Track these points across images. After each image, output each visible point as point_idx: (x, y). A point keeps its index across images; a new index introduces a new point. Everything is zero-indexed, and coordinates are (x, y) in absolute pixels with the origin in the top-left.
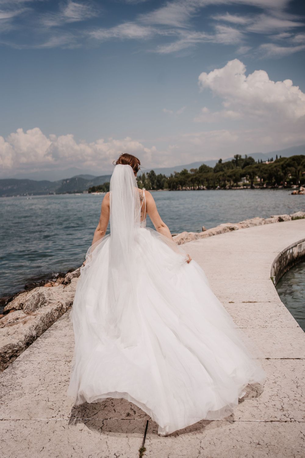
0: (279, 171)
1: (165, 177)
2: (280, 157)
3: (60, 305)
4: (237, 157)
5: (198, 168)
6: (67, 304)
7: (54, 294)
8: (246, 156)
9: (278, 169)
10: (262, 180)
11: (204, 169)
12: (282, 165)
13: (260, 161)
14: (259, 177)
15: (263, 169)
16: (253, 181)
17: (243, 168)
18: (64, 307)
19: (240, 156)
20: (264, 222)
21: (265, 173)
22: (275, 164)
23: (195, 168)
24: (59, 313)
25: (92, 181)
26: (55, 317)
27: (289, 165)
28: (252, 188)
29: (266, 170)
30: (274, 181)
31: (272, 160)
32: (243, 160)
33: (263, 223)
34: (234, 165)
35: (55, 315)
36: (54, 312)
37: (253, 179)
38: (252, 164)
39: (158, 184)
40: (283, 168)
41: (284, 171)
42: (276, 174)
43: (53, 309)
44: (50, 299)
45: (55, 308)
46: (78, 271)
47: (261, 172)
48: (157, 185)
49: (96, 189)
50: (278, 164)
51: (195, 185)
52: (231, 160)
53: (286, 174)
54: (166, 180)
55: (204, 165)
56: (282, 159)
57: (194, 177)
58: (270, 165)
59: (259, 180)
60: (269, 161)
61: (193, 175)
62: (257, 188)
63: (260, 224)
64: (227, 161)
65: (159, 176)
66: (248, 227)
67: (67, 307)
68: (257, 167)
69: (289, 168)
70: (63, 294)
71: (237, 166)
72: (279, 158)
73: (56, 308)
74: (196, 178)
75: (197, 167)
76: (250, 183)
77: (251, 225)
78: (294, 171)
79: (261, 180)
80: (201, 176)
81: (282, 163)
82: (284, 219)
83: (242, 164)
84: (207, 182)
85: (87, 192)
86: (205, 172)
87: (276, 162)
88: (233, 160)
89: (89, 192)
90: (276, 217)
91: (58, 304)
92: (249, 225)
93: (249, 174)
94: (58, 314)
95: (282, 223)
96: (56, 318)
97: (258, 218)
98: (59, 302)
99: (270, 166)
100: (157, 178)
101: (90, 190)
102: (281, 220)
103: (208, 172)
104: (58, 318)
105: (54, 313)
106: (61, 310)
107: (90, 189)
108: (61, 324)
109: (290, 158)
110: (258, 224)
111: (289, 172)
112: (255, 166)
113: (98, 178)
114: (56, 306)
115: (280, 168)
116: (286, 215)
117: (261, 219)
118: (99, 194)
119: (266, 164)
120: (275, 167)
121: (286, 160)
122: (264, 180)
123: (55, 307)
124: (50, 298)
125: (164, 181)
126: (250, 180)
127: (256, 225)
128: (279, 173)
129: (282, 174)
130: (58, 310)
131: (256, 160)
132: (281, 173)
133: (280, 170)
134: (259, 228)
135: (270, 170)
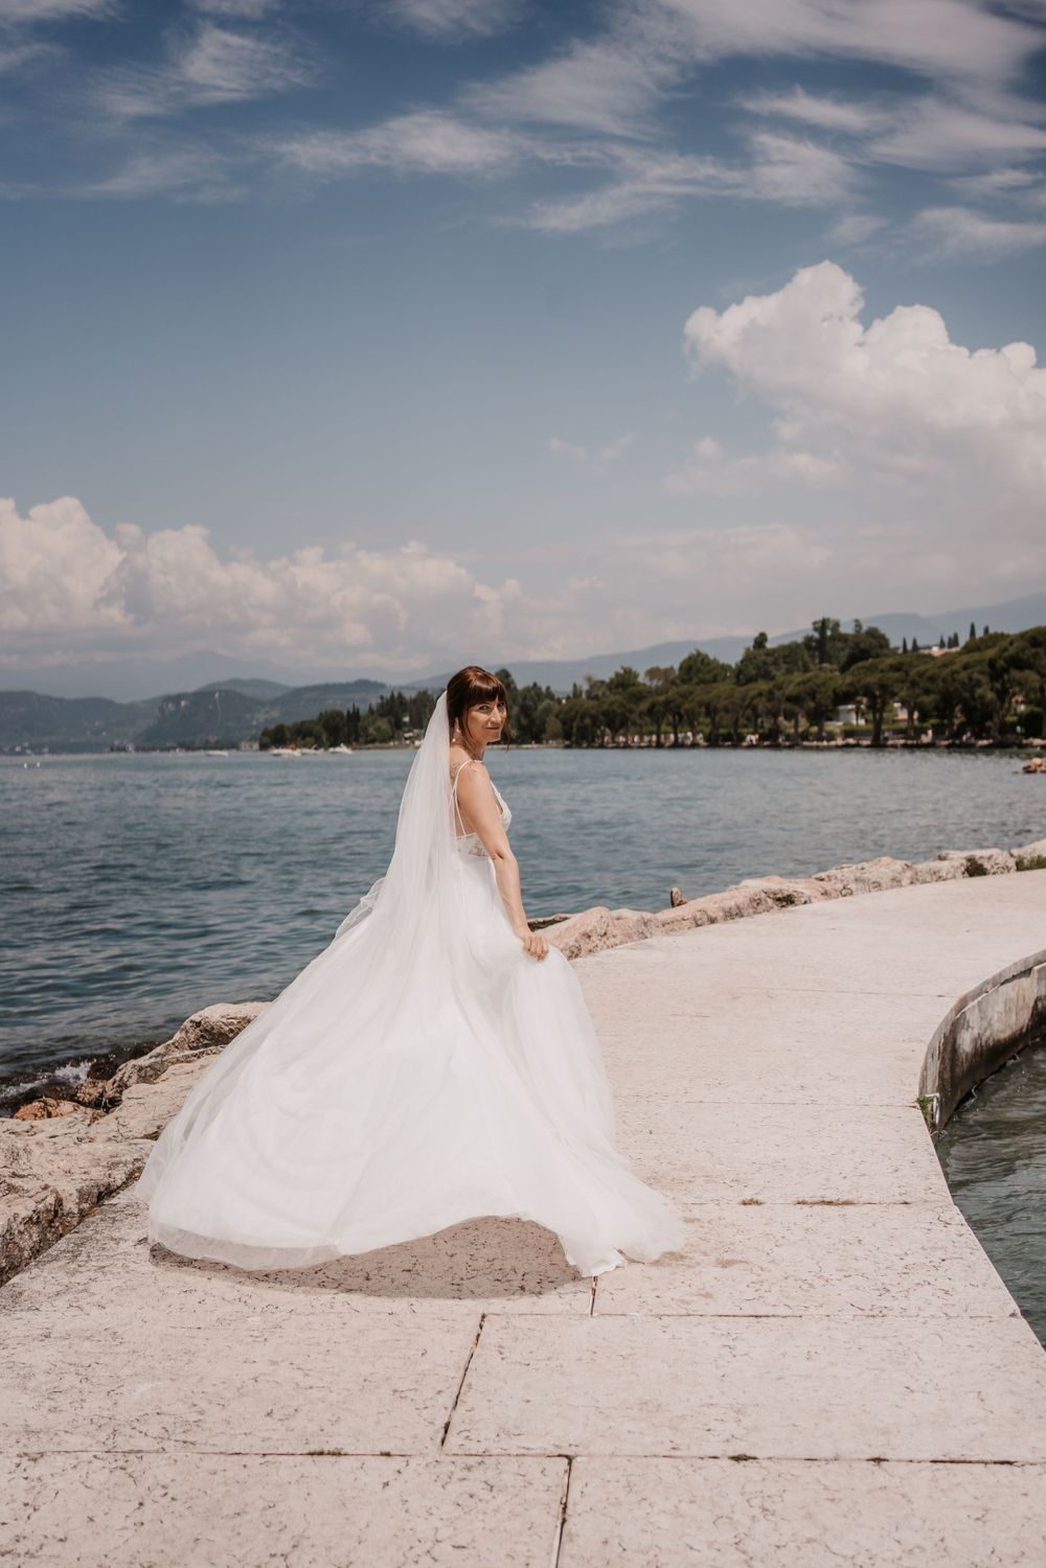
0: (979, 684)
1: (549, 695)
2: (986, 630)
3: (51, 1200)
4: (822, 626)
5: (676, 667)
6: (83, 1195)
7: (37, 1151)
8: (858, 624)
9: (975, 676)
10: (916, 715)
11: (698, 671)
12: (992, 663)
13: (910, 646)
14: (904, 704)
15: (921, 675)
16: (881, 718)
17: (844, 669)
18: (71, 1205)
19: (837, 625)
20: (909, 874)
21: (927, 692)
22: (965, 659)
23: (663, 665)
24: (43, 1232)
25: (273, 703)
26: (21, 1250)
27: (1017, 663)
28: (878, 744)
29: (932, 679)
30: (959, 719)
31: (954, 642)
32: (844, 638)
33: (905, 882)
34: (813, 657)
35: (22, 1244)
36: (22, 1228)
37: (882, 710)
38: (878, 656)
39: (524, 721)
40: (995, 672)
41: (998, 685)
42: (967, 695)
43: (16, 1216)
44: (14, 1175)
45: (24, 1213)
46: (159, 1055)
47: (914, 684)
48: (521, 727)
49: (288, 735)
50: (976, 656)
51: (664, 727)
52: (800, 639)
53: (1003, 695)
54: (556, 708)
55: (699, 654)
56: (992, 639)
57: (662, 698)
58: (947, 661)
59: (903, 715)
60: (942, 645)
61: (658, 691)
62: (895, 746)
63: (896, 882)
64: (786, 642)
65: (527, 690)
66: (846, 892)
67: (85, 1206)
68: (897, 668)
69: (1015, 674)
70: (74, 1150)
71: (822, 661)
72: (979, 634)
73: (30, 1213)
74: (667, 703)
75: (674, 662)
76: (871, 727)
77: (860, 885)
78: (1037, 685)
79: (911, 715)
80: (685, 697)
81: (991, 653)
82: (987, 865)
83: (844, 655)
84: (708, 720)
85: (256, 746)
86: (702, 681)
87: (968, 649)
88: (809, 639)
89: (264, 747)
90: (958, 858)
91: (43, 1194)
92: (853, 886)
93: (868, 691)
94: (35, 1238)
95: (978, 880)
96: (26, 1254)
97: (885, 860)
98: (46, 1188)
99: (945, 665)
100: (520, 701)
101: (266, 740)
102: (975, 869)
103: (715, 680)
104: (36, 1252)
105: (20, 1233)
106: (52, 1221)
107: (265, 733)
108: (37, 1286)
109: (1022, 636)
110: (885, 882)
111: (1017, 689)
112: (890, 661)
113: (298, 693)
114: (31, 1205)
115: (982, 673)
116: (995, 852)
117: (899, 865)
118: (297, 753)
119: (931, 657)
120: (966, 667)
121: (1005, 643)
122: (923, 718)
123: (25, 1208)
124: (15, 1168)
125: (547, 711)
126: (870, 717)
127: (878, 885)
128: (979, 691)
129: (990, 695)
130: (38, 1222)
131: (895, 642)
132: (987, 693)
133: (984, 679)
134: (890, 898)
135: (944, 680)
